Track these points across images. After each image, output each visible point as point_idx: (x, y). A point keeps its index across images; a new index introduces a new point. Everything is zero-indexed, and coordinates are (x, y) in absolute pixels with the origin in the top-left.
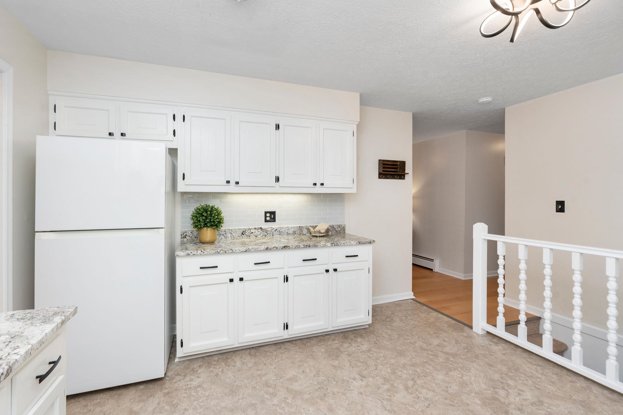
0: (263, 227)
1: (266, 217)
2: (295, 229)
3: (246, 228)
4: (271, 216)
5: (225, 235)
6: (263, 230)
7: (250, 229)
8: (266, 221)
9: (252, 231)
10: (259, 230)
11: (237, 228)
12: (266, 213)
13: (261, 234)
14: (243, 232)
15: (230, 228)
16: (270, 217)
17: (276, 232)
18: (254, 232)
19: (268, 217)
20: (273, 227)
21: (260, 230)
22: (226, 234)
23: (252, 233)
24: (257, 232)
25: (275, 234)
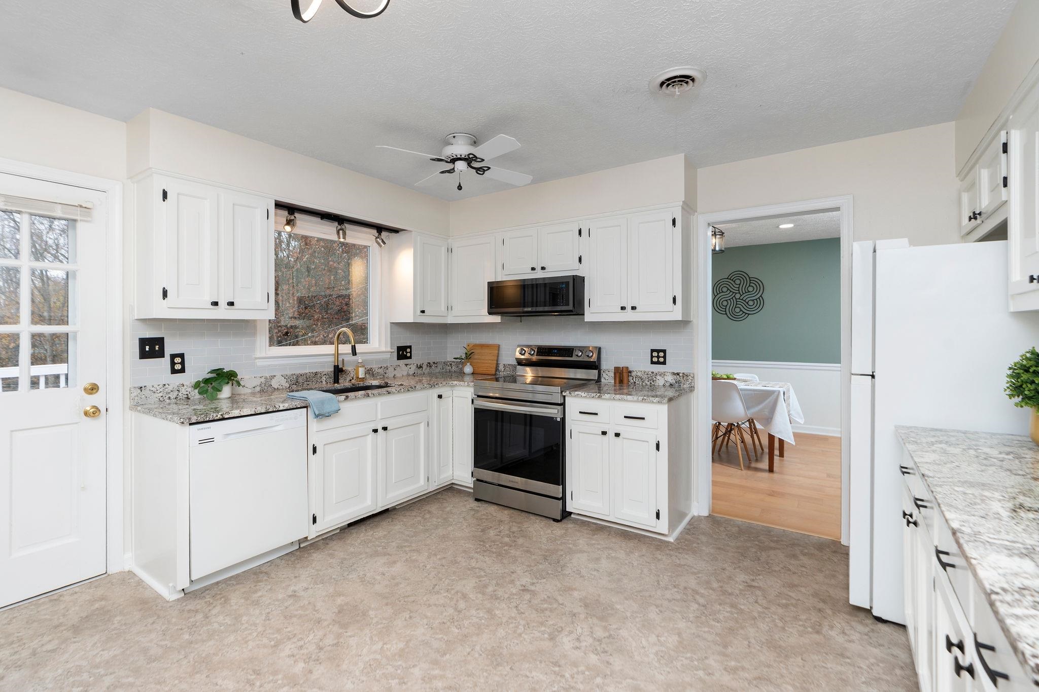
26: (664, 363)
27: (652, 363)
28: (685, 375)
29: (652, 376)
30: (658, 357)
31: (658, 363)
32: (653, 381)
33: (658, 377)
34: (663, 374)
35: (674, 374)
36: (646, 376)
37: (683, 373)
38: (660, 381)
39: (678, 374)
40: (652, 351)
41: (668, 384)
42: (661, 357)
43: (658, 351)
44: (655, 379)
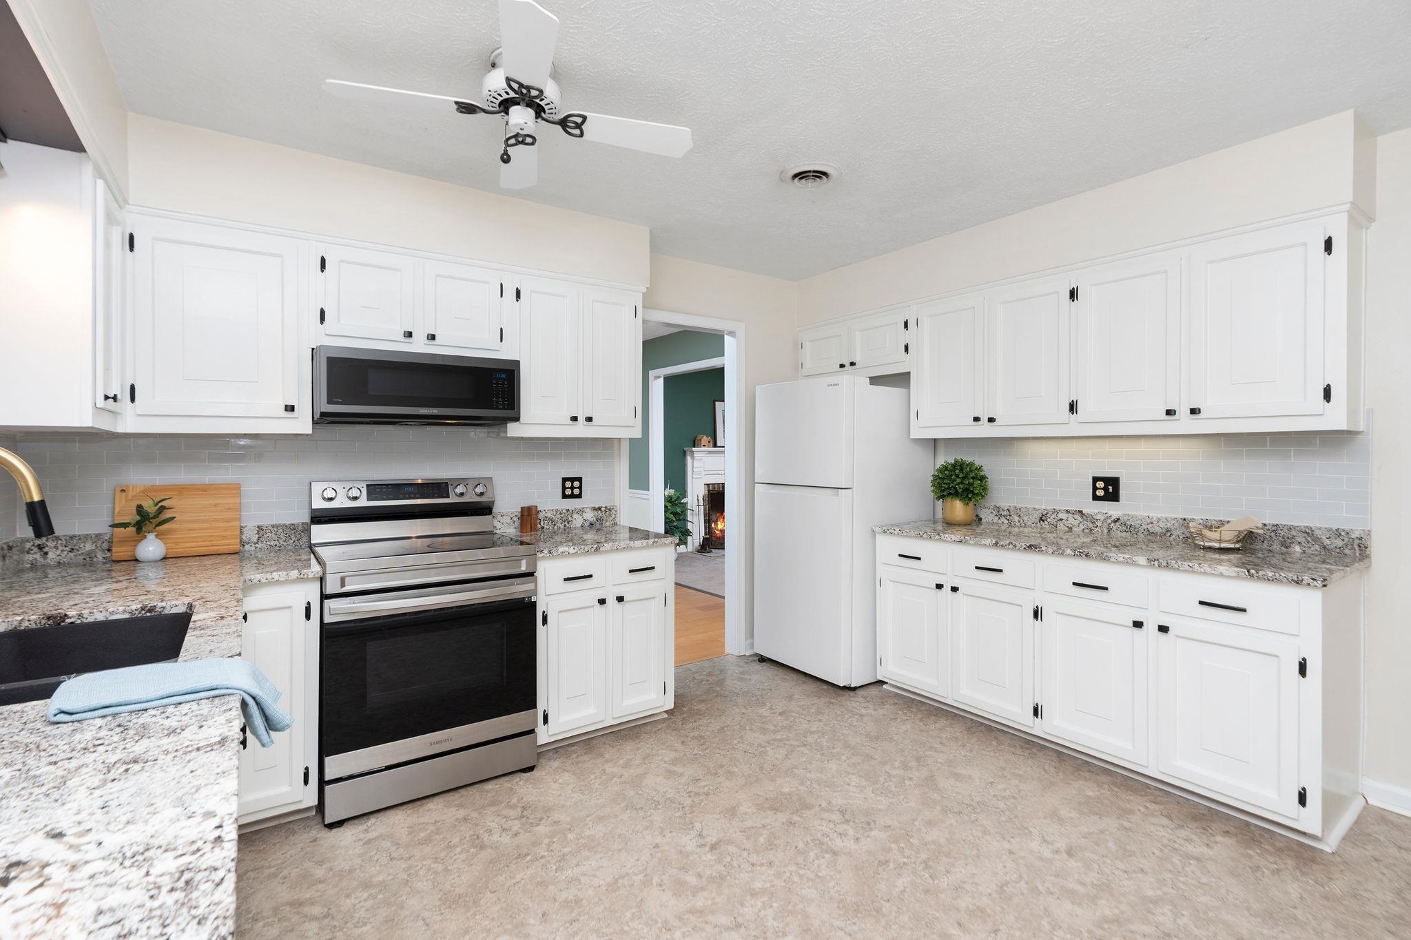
0: (1085, 511)
1: (1095, 488)
2: (1169, 525)
3: (1049, 508)
4: (1109, 489)
5: (1008, 517)
6: (1085, 517)
7: (1055, 511)
8: (1095, 498)
9: (1061, 516)
10: (1075, 516)
11: (1032, 507)
12: (1095, 480)
13: (1081, 525)
14: (1043, 515)
15: (1019, 506)
16: (1105, 489)
17: (1117, 524)
18: (1064, 518)
19: (1099, 489)
20: (1110, 513)
21: (1077, 516)
22: (1010, 516)
23: (1061, 520)
24: (1073, 521)
25: (1114, 528)
26: (579, 496)
27: (565, 496)
28: (608, 510)
29: (567, 516)
30: (572, 488)
31: (573, 496)
32: (568, 522)
33: (575, 516)
34: (581, 511)
35: (595, 509)
36: (559, 516)
37: (606, 507)
38: (577, 521)
39: (600, 509)
40: (565, 480)
41: (587, 524)
42: (576, 488)
43: (572, 480)
44: (570, 519)
